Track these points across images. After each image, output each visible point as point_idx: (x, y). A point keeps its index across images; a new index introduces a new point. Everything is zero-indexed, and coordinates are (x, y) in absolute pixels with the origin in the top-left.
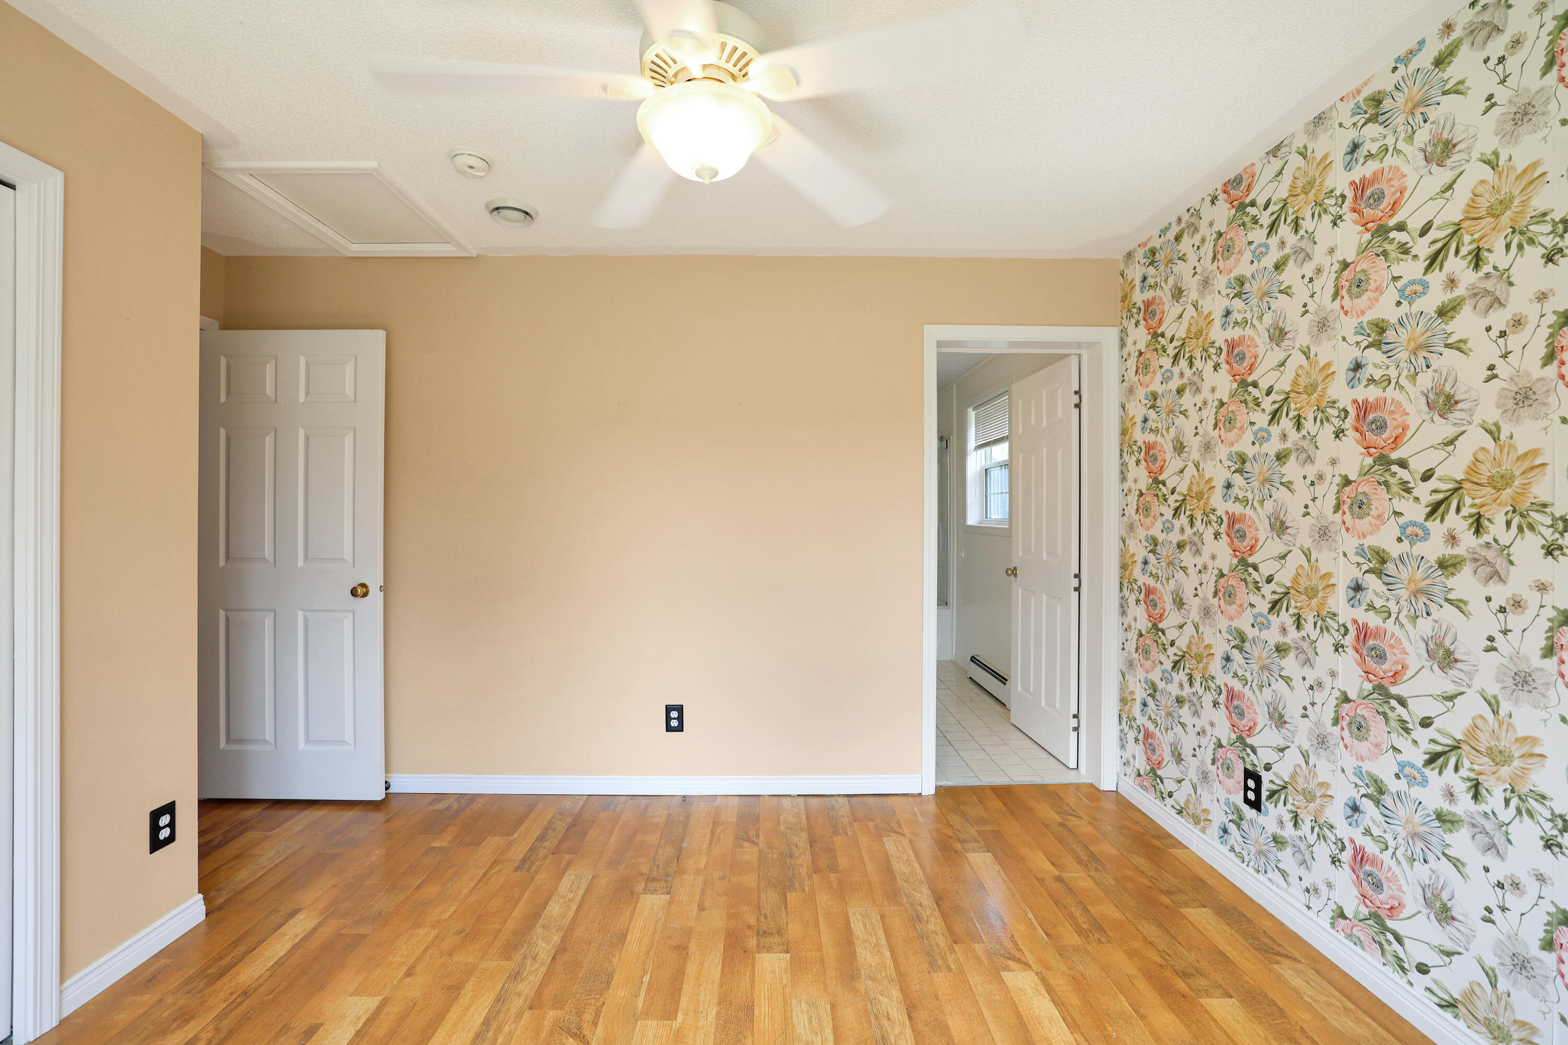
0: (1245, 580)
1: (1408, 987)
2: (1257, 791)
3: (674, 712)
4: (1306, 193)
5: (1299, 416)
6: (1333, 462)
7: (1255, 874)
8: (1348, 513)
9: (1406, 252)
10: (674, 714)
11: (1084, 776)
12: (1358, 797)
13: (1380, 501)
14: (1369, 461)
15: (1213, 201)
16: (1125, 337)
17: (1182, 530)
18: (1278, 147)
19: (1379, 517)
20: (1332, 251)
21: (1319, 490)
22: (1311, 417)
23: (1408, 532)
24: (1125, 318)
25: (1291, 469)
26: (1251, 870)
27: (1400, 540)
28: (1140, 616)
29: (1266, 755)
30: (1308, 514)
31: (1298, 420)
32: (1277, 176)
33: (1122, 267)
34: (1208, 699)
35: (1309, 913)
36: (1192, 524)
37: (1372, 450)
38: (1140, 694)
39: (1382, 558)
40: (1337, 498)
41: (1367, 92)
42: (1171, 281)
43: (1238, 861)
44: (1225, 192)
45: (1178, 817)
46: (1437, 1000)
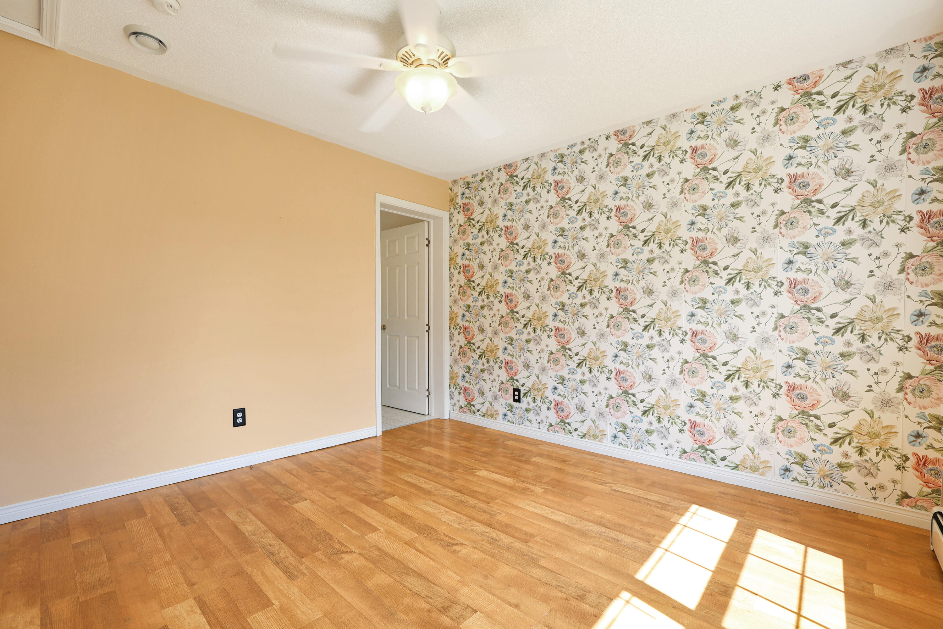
0: (513, 318)
1: (573, 437)
2: (519, 396)
3: (239, 413)
4: (538, 179)
5: (535, 257)
6: (547, 274)
7: (519, 426)
8: (552, 291)
9: (571, 207)
10: (240, 415)
11: (434, 415)
12: (556, 384)
13: (563, 286)
14: (559, 273)
15: (499, 170)
16: (452, 217)
17: (483, 301)
18: (528, 159)
19: (562, 291)
20: (547, 201)
21: (542, 283)
22: (539, 258)
23: (572, 296)
24: (452, 208)
25: (532, 276)
26: (517, 425)
27: (569, 299)
28: (461, 340)
29: (521, 381)
30: (538, 292)
31: (534, 259)
32: (527, 169)
33: (451, 186)
34: (496, 367)
35: (540, 430)
36: (488, 298)
37: (560, 270)
38: (461, 373)
39: (563, 305)
40: (549, 286)
41: (559, 152)
42: (478, 197)
43: (512, 424)
44: (504, 168)
45: (483, 418)
46: (580, 437)
